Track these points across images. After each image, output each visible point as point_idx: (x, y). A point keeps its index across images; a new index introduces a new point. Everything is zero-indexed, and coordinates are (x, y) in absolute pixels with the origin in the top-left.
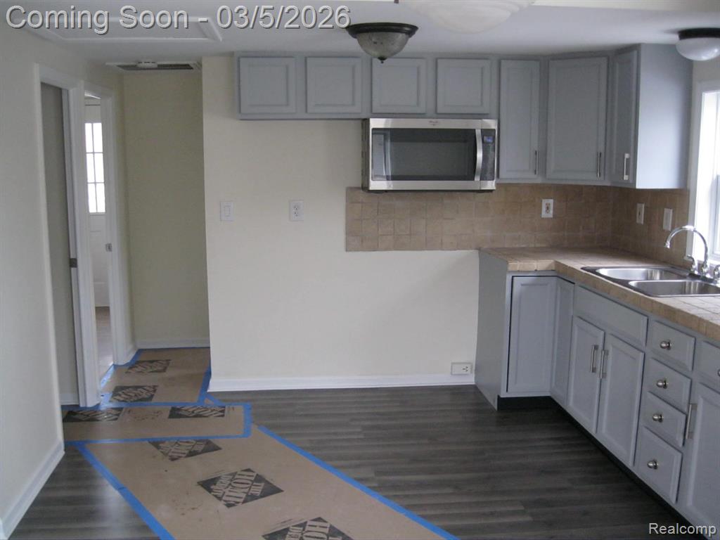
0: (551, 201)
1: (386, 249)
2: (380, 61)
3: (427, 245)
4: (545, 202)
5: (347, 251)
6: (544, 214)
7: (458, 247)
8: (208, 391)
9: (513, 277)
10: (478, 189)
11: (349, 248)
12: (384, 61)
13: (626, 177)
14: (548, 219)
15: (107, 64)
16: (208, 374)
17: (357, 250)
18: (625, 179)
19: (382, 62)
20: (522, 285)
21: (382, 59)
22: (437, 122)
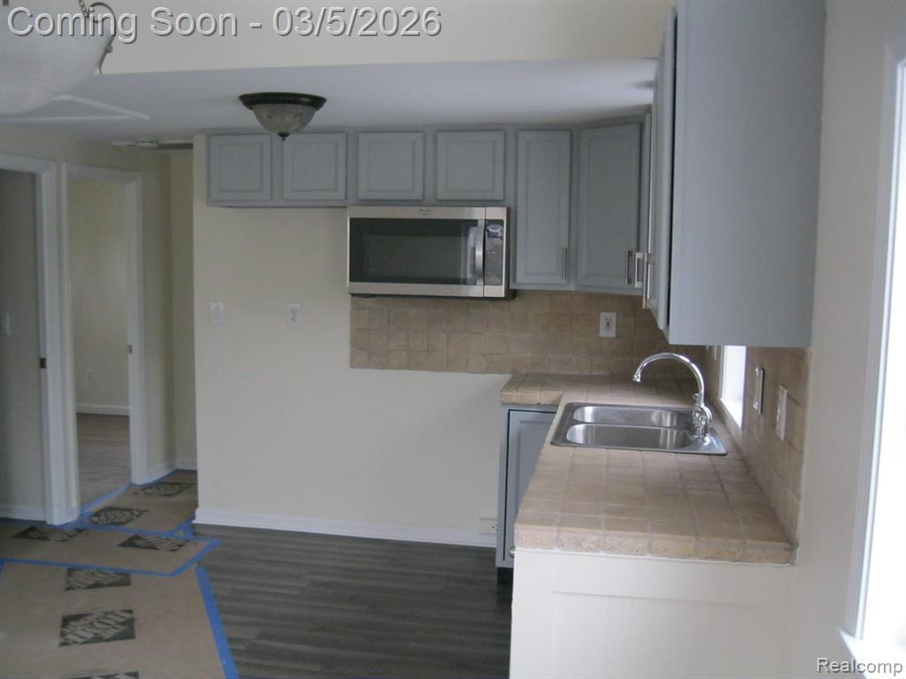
0: (613, 316)
1: (399, 368)
2: (281, 138)
3: (449, 365)
4: (604, 316)
5: (352, 367)
6: (603, 333)
7: (488, 370)
8: (194, 522)
9: (509, 410)
10: (482, 296)
11: (354, 364)
12: (287, 138)
13: (637, 285)
14: (609, 339)
15: (114, 143)
16: (195, 505)
17: (364, 367)
18: (636, 286)
19: (283, 140)
20: (522, 422)
21: (283, 135)
22: (429, 211)
